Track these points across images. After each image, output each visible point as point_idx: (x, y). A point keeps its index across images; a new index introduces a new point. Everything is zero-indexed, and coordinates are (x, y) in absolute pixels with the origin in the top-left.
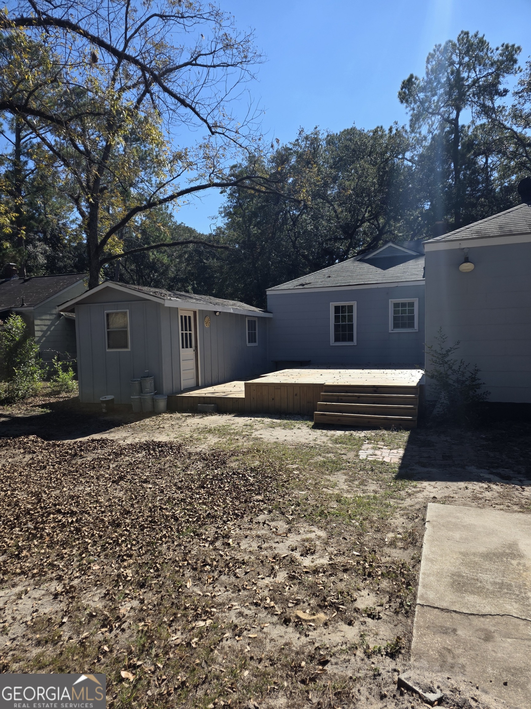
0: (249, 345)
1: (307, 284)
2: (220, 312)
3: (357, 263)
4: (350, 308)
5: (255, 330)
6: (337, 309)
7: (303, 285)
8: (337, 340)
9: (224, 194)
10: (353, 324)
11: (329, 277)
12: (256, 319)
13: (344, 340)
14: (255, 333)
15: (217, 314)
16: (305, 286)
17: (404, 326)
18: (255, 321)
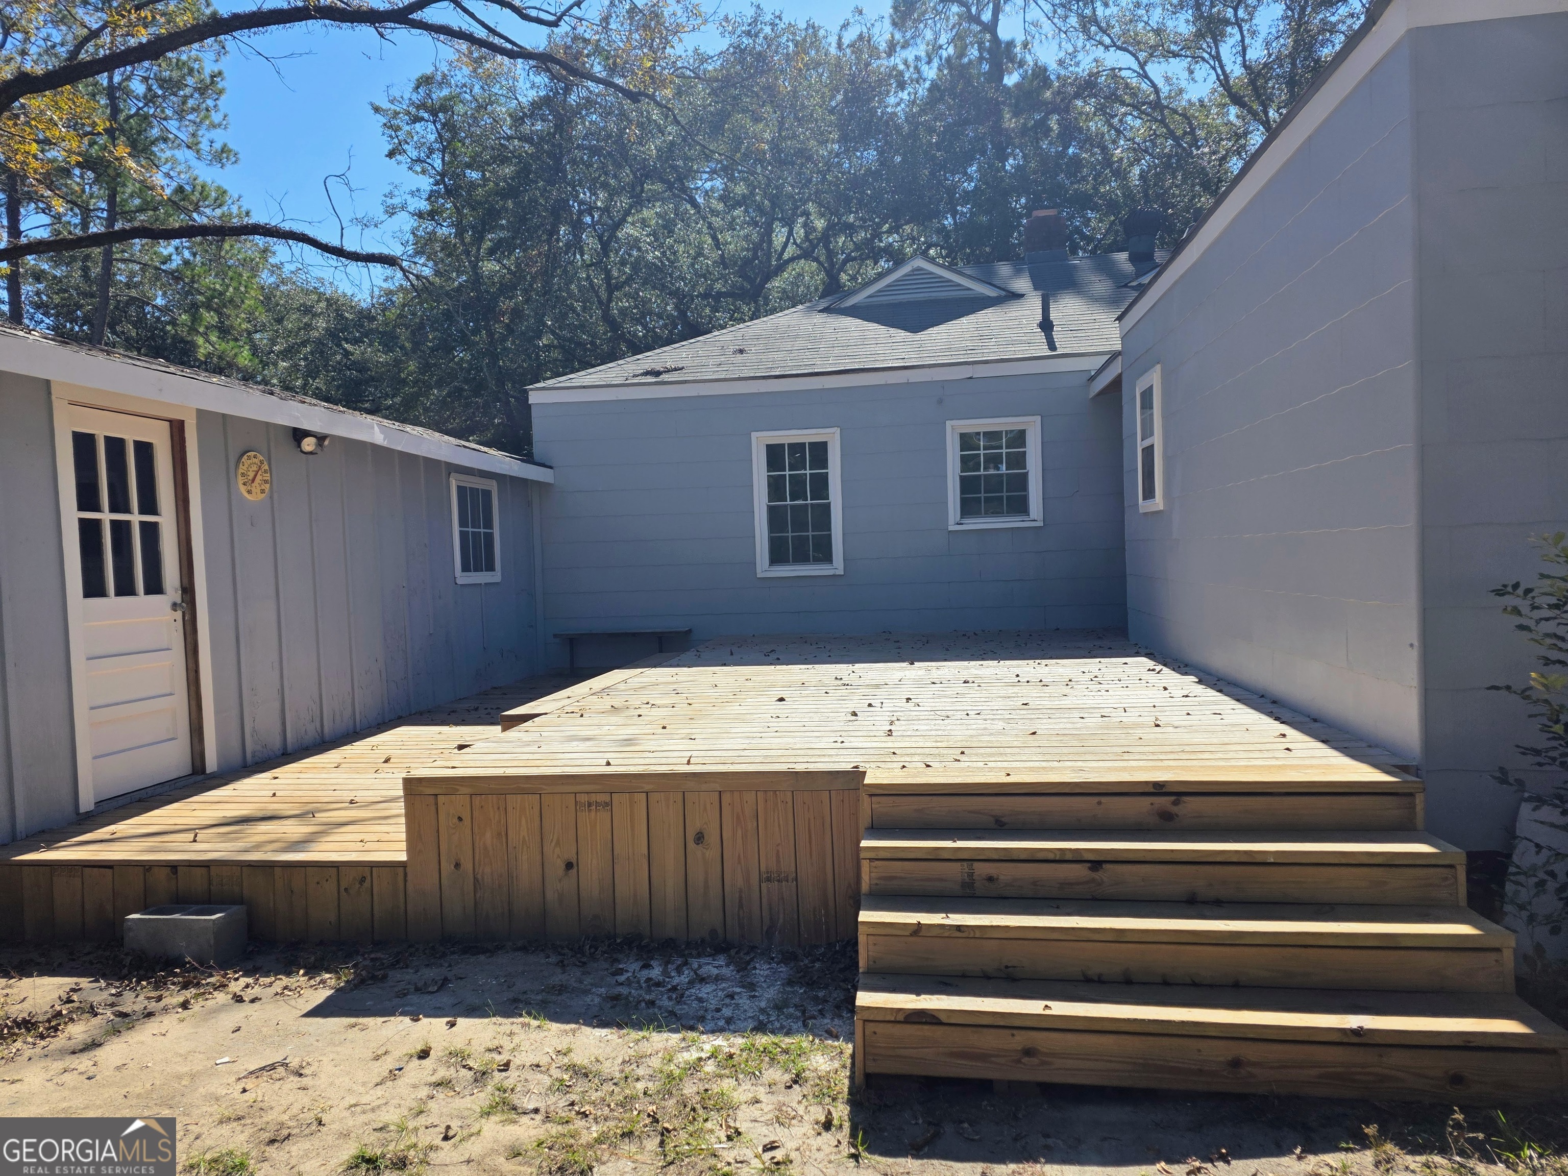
0: (463, 578)
1: (668, 371)
2: (321, 438)
3: (819, 319)
4: (819, 451)
5: (489, 524)
6: (774, 454)
7: (657, 374)
8: (778, 556)
9: (399, 157)
10: (828, 506)
11: (741, 351)
12: (493, 486)
13: (802, 558)
14: (489, 538)
15: (309, 444)
16: (665, 377)
17: (994, 508)
18: (487, 494)
